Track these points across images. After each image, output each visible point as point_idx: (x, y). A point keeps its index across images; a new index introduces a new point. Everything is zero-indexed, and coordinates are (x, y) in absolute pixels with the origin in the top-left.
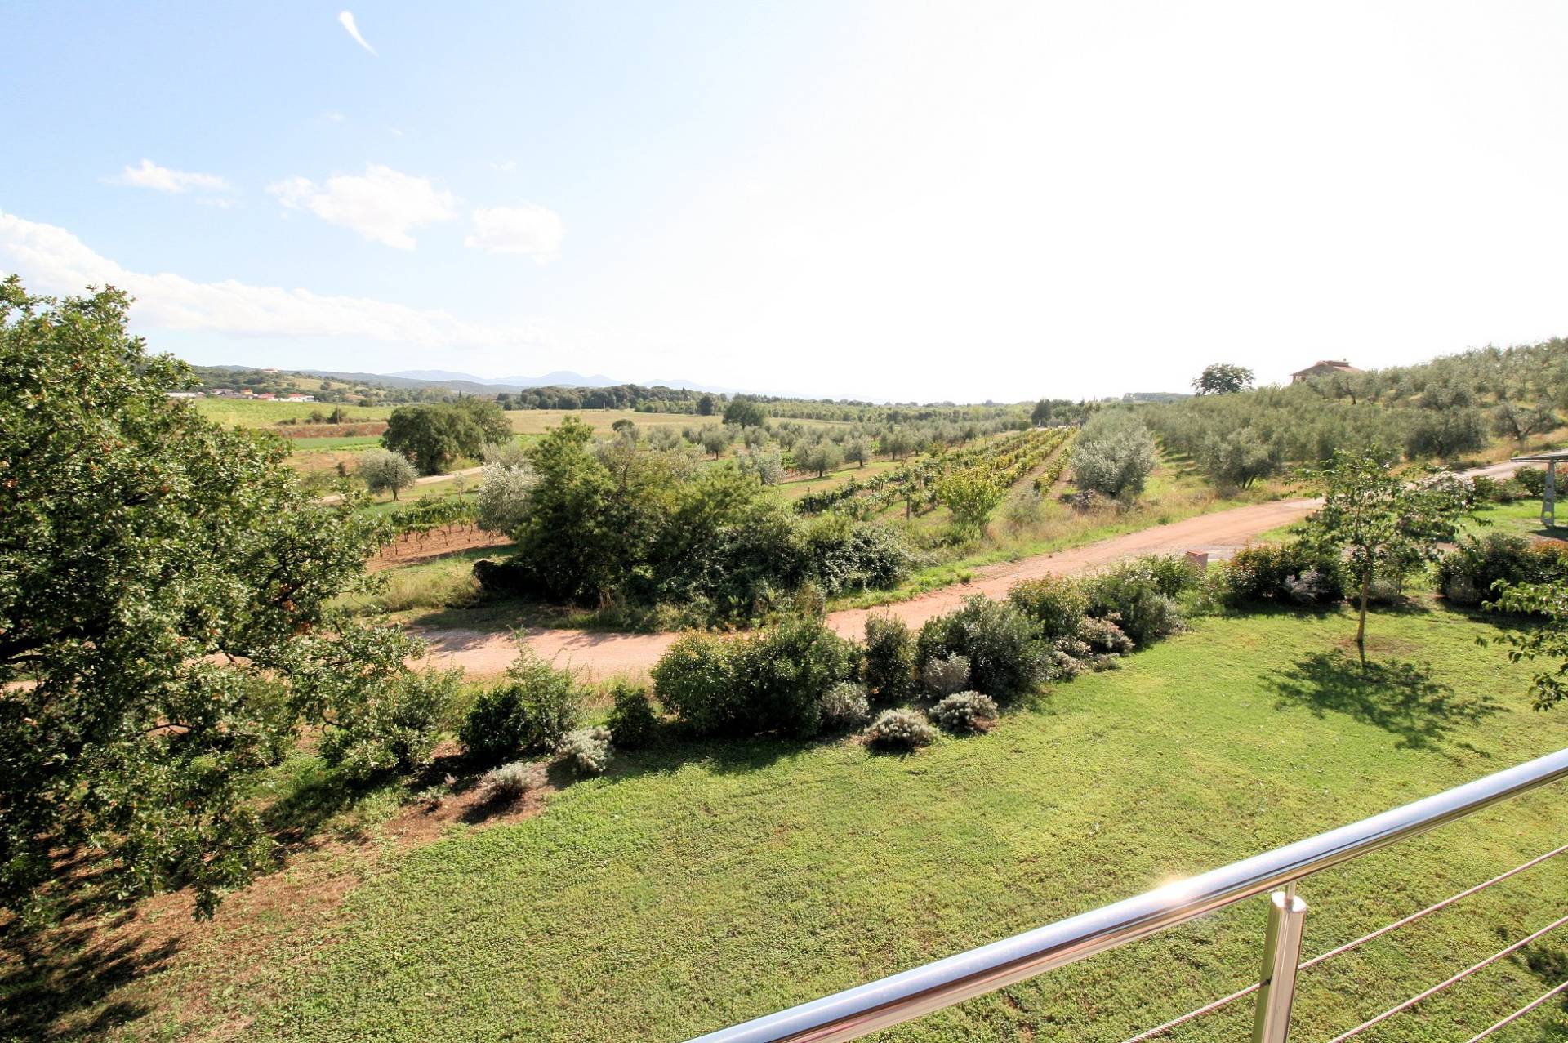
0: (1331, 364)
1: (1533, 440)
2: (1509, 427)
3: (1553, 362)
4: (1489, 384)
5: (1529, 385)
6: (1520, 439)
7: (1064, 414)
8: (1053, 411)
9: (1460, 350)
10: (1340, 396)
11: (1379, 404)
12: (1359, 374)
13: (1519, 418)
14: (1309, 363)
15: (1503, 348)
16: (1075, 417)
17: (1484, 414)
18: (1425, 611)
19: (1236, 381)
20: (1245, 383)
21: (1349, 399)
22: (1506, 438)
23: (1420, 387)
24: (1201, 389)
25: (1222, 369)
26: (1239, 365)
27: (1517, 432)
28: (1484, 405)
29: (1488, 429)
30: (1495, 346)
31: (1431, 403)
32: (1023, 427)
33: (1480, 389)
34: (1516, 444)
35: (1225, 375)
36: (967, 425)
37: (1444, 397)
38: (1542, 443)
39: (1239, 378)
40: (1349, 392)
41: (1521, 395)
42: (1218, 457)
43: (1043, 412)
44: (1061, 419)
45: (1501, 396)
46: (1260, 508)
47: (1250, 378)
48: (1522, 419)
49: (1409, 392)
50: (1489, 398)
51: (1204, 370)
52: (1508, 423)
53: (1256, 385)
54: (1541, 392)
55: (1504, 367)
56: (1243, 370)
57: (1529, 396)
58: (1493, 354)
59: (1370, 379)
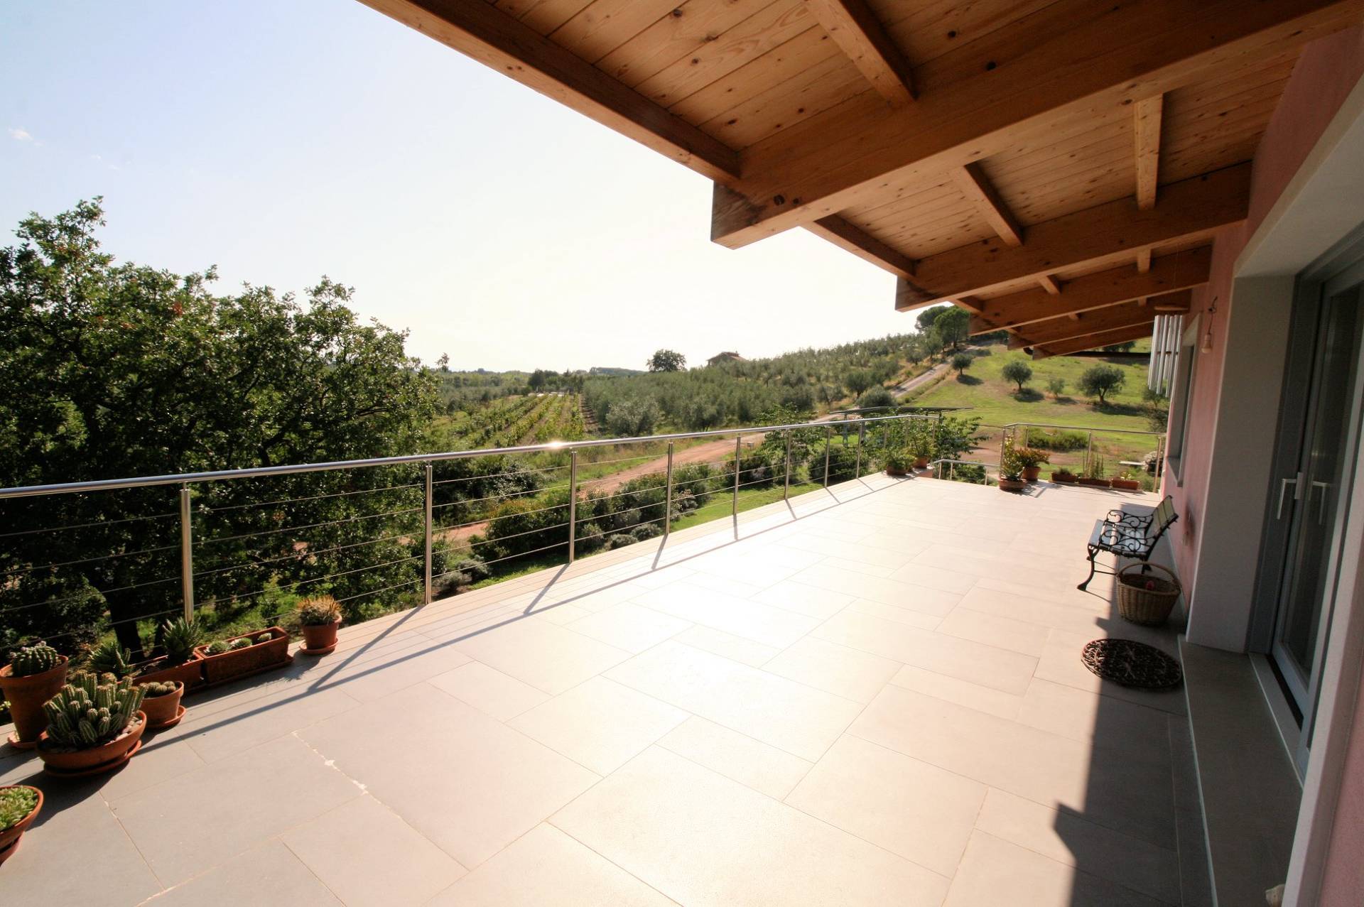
0: (730, 354)
1: (834, 404)
2: (824, 398)
3: (841, 360)
4: (812, 372)
5: (831, 374)
6: (829, 404)
7: (555, 383)
8: (545, 380)
9: (796, 351)
10: (738, 376)
11: (760, 382)
12: (748, 362)
13: (828, 392)
14: (715, 354)
15: (816, 350)
16: (563, 385)
17: (813, 389)
18: (805, 484)
19: (675, 363)
20: (680, 364)
21: (743, 378)
22: (823, 403)
23: (780, 373)
24: (653, 368)
25: (665, 354)
26: (676, 351)
27: (828, 400)
28: (812, 384)
29: (815, 398)
30: (812, 348)
31: (786, 382)
32: (525, 393)
33: (809, 375)
34: (828, 407)
35: (668, 358)
36: (483, 389)
37: (793, 379)
38: (838, 406)
39: (677, 361)
40: (744, 374)
41: (827, 378)
42: (688, 413)
43: (539, 380)
44: (553, 387)
45: (819, 379)
46: (715, 444)
47: (683, 362)
48: (830, 393)
49: (775, 375)
50: (813, 380)
51: (654, 354)
52: (823, 394)
53: (688, 367)
54: (836, 377)
55: (818, 362)
56: (679, 355)
57: (831, 380)
58: (811, 352)
59: (753, 365)
